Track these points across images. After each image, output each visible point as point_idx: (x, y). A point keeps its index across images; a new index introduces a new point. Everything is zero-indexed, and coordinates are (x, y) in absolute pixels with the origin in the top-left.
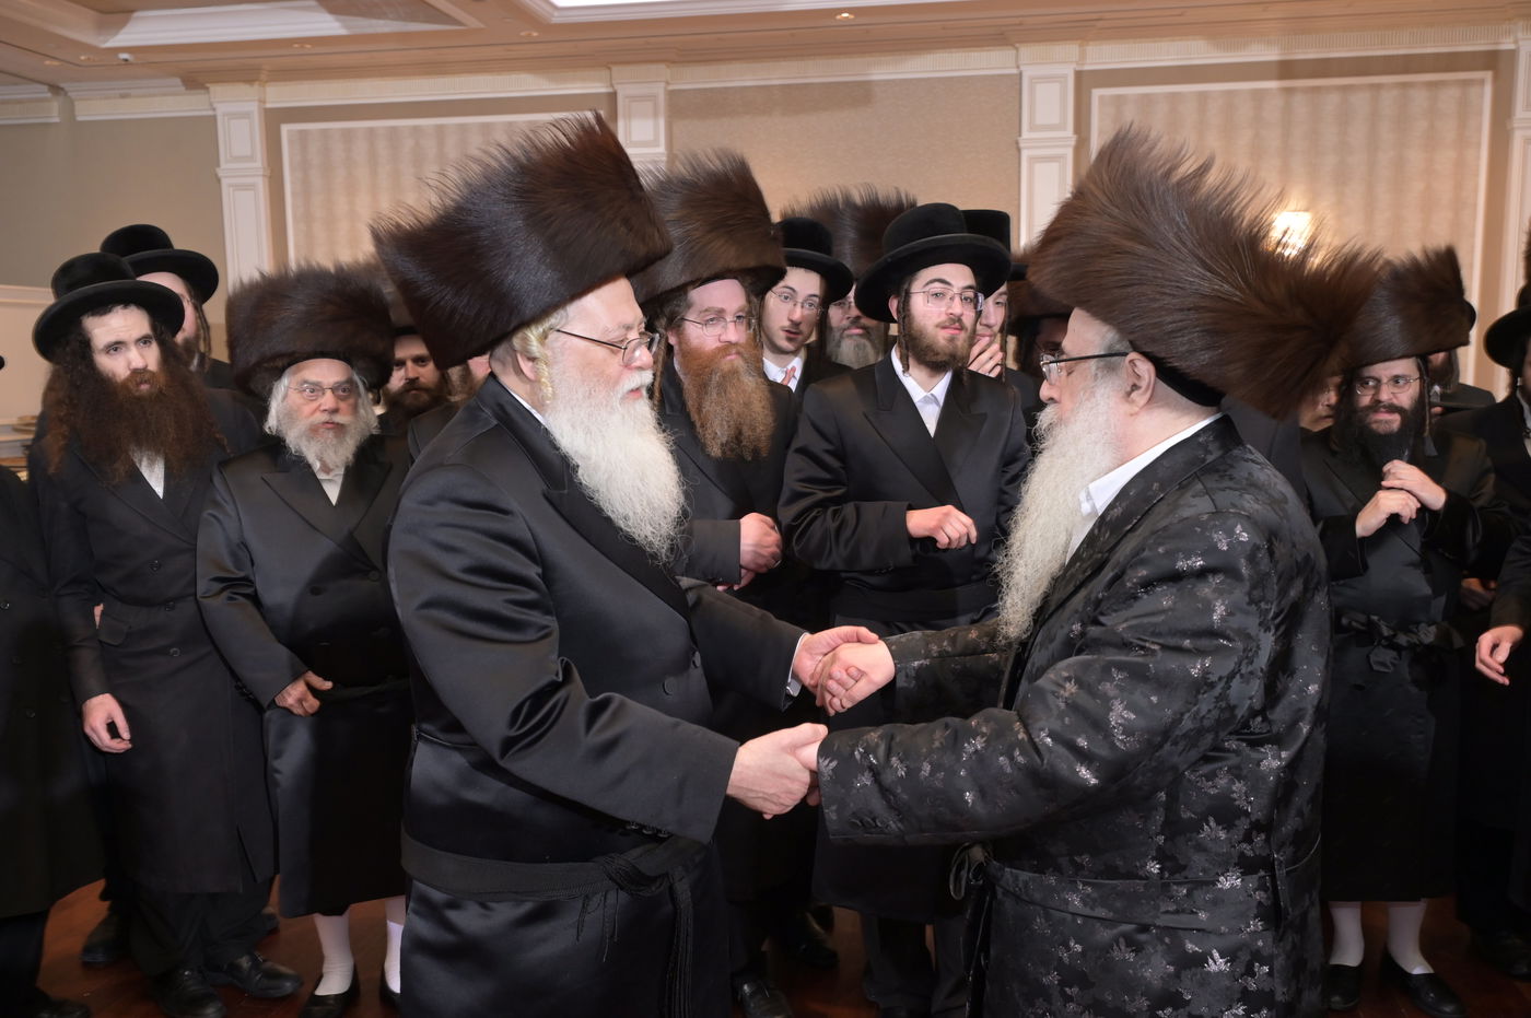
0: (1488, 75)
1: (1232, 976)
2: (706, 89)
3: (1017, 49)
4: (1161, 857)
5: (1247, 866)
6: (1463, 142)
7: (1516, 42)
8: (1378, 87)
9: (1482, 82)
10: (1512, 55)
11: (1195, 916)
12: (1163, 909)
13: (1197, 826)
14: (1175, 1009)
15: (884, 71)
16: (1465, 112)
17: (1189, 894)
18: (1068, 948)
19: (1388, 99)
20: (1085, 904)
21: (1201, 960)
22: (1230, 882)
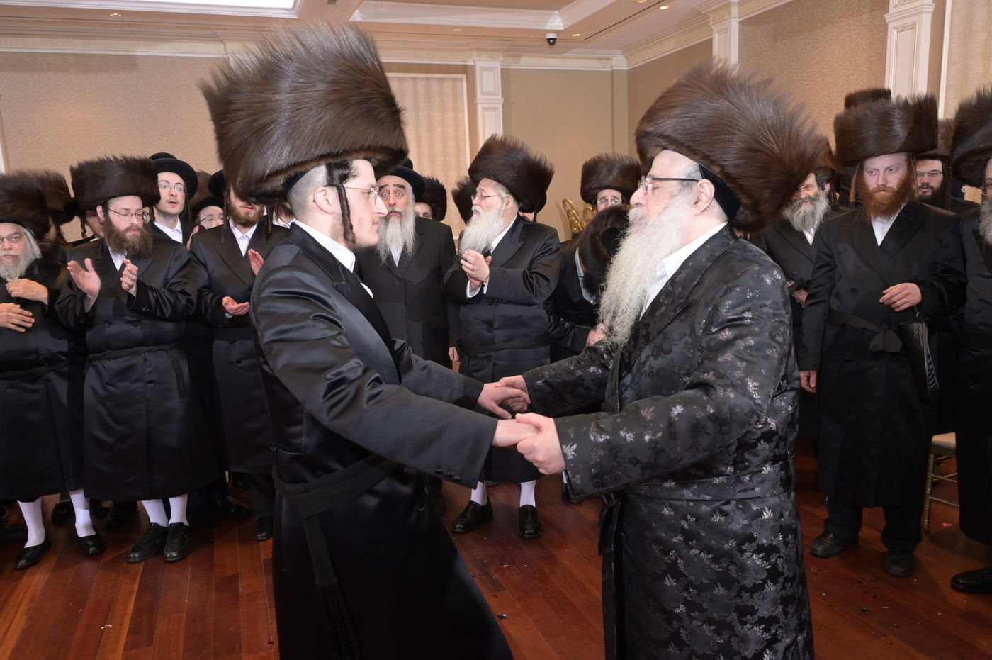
0: (464, 76)
1: (774, 519)
2: (17, 53)
3: (225, 44)
4: (735, 464)
5: (774, 460)
6: (456, 109)
7: (474, 61)
8: (415, 79)
9: (462, 80)
10: (473, 67)
11: (753, 491)
12: (738, 490)
13: (755, 445)
14: (750, 543)
15: (142, 50)
16: (456, 94)
17: (750, 480)
18: (687, 520)
19: (421, 85)
20: (694, 494)
21: (760, 513)
22: (767, 469)
